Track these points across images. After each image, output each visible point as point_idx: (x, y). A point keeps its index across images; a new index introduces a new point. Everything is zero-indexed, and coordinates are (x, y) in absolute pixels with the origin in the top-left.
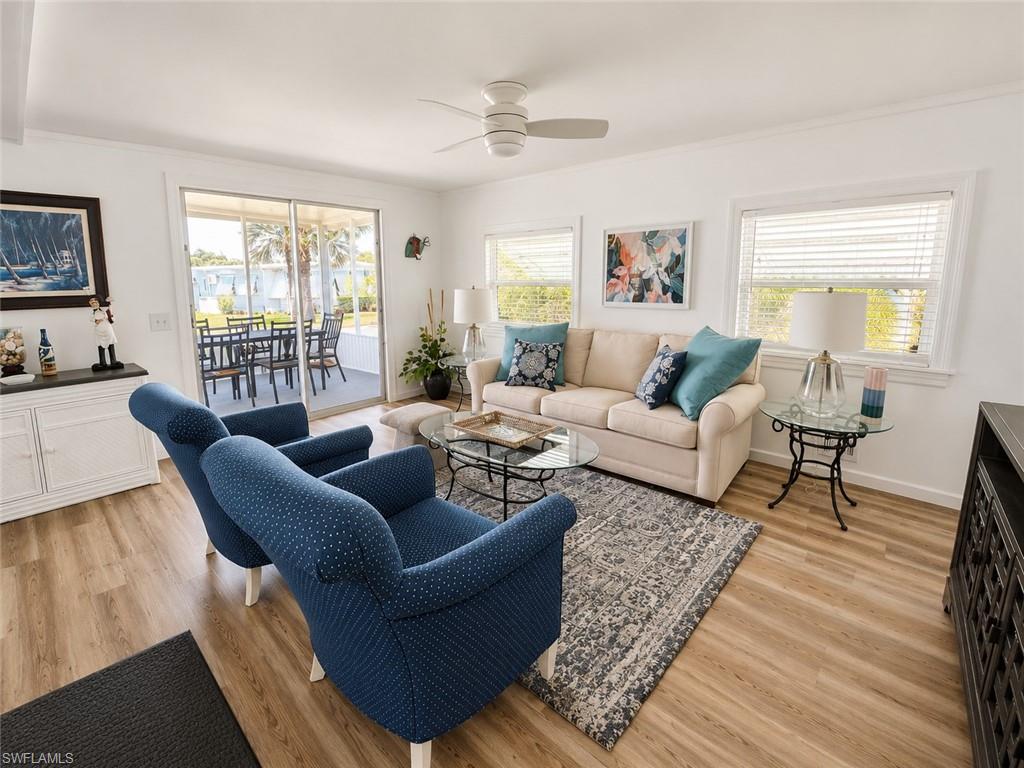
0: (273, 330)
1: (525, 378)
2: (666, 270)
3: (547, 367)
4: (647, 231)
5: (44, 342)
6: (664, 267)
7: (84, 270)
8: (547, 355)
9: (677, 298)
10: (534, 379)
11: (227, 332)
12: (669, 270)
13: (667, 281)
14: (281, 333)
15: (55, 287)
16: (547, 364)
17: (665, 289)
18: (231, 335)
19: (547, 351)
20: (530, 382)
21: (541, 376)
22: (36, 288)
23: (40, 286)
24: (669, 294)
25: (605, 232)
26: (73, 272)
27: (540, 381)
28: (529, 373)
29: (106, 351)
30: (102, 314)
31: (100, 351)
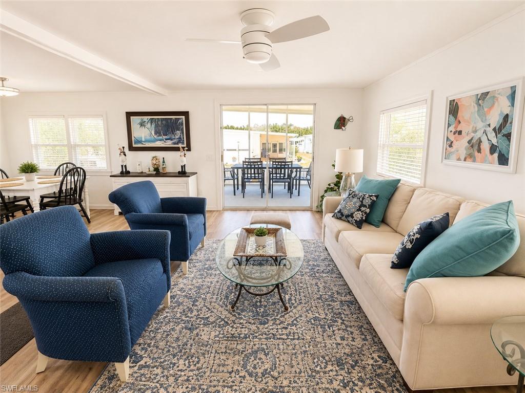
1: (342, 215)
2: (494, 129)
3: (359, 210)
4: (480, 92)
5: (164, 162)
6: (492, 127)
7: (183, 138)
8: (362, 202)
9: (503, 160)
10: (347, 216)
12: (497, 131)
13: (494, 141)
15: (174, 143)
16: (360, 207)
17: (493, 149)
19: (363, 198)
20: (344, 218)
21: (352, 215)
22: (169, 144)
23: (170, 143)
24: (496, 155)
25: (447, 98)
26: (180, 138)
27: (350, 219)
28: (346, 212)
29: (183, 167)
30: (183, 154)
31: (182, 166)
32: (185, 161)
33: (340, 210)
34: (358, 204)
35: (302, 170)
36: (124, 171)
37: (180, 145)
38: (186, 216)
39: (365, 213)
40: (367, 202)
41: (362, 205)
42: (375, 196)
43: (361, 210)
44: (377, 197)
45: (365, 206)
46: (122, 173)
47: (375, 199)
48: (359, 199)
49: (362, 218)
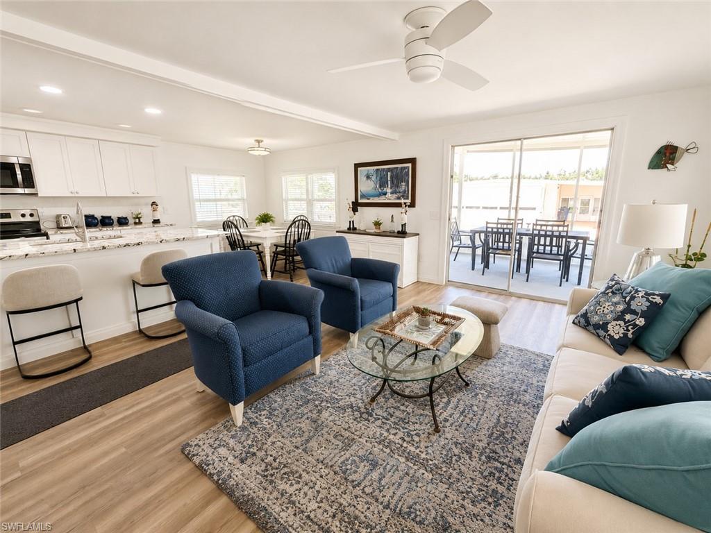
0: (533, 230)
1: (588, 323)
3: (620, 317)
8: (629, 304)
10: (597, 326)
11: (495, 226)
14: (539, 232)
15: (397, 198)
16: (624, 312)
18: (498, 229)
19: (632, 298)
20: (591, 328)
21: (604, 327)
27: (602, 333)
28: (595, 319)
29: (404, 226)
30: (403, 211)
31: (402, 225)
32: (405, 219)
33: (586, 313)
34: (621, 308)
35: (588, 242)
36: (352, 226)
37: (402, 201)
38: (356, 281)
39: (635, 325)
40: (640, 304)
41: (628, 310)
42: (662, 296)
43: (624, 320)
44: (665, 297)
45: (634, 312)
46: (349, 229)
47: (658, 300)
48: (625, 298)
49: (625, 335)
